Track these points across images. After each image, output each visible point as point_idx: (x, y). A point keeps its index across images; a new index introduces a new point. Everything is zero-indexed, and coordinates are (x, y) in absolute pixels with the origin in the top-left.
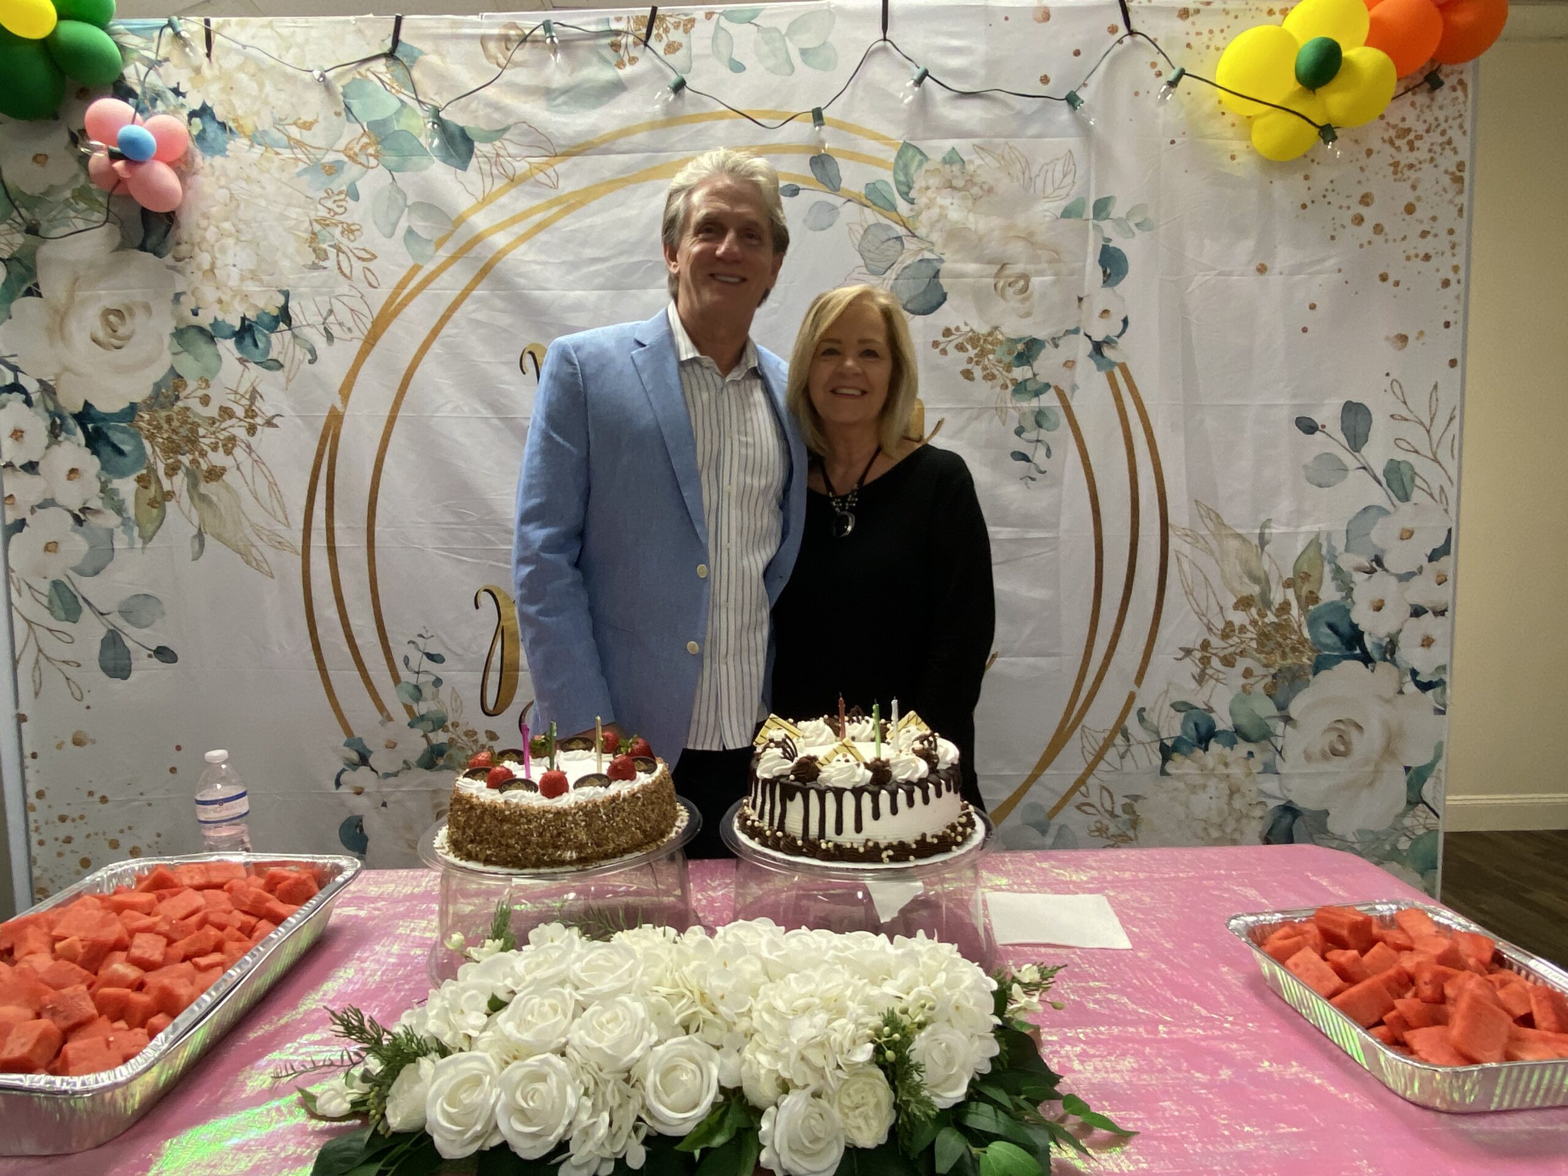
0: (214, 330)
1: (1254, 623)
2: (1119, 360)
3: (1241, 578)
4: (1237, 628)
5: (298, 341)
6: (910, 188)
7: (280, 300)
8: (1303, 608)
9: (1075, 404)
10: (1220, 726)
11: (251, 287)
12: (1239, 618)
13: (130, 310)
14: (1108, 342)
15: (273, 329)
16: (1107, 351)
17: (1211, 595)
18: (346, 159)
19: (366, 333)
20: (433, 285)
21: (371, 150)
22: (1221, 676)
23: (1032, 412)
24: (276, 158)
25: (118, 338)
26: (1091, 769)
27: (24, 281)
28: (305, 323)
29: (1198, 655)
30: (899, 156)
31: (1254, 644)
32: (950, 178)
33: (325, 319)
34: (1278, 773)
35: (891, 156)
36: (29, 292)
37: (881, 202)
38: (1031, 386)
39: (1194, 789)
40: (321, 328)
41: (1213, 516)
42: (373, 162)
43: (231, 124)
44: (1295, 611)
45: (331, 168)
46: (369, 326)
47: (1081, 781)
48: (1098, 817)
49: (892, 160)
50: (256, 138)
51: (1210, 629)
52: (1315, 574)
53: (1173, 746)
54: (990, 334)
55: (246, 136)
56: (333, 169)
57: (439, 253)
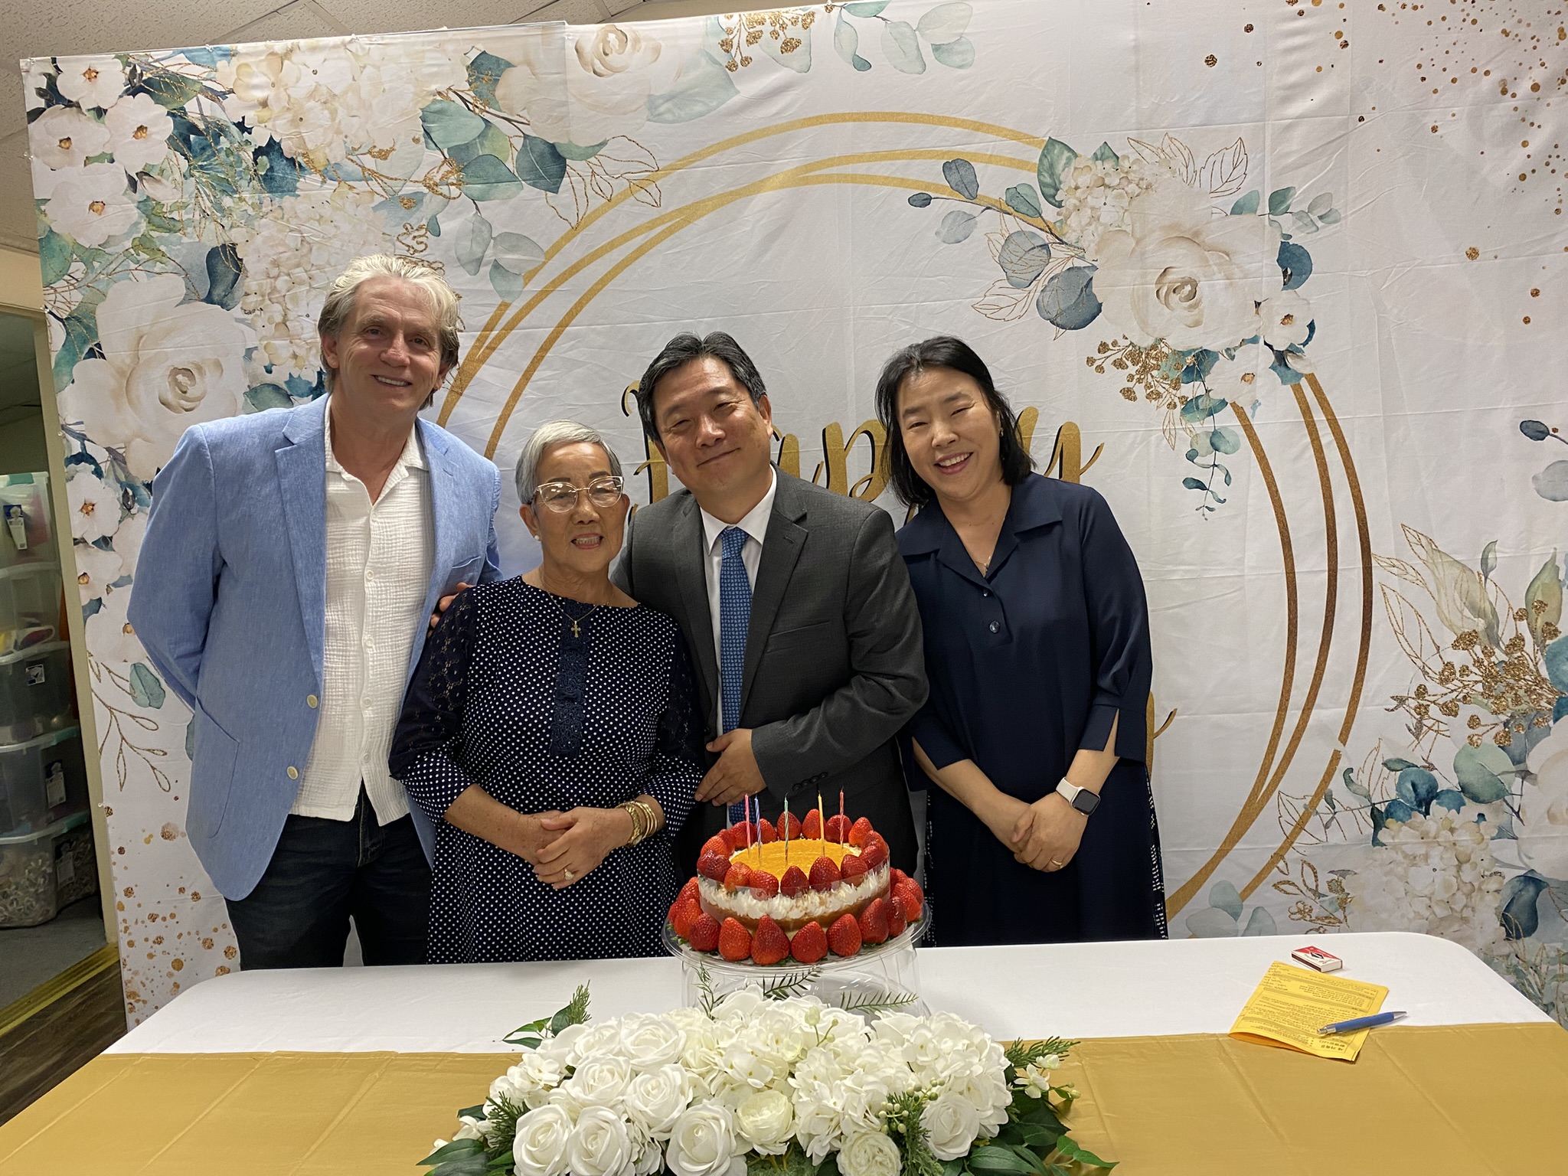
0: (289, 387)
1: (1478, 663)
2: (1307, 371)
3: (1461, 612)
4: (1457, 668)
6: (1057, 190)
8: (1540, 644)
9: (1254, 423)
10: (1443, 786)
12: (1460, 658)
13: (200, 369)
14: (1292, 350)
16: (1290, 360)
17: (1425, 634)
18: (426, 190)
19: (454, 381)
20: (522, 324)
21: (453, 179)
22: (1442, 727)
23: (1207, 433)
24: (351, 194)
25: (187, 400)
26: (1289, 841)
27: (85, 342)
29: (1413, 703)
30: (1044, 155)
31: (1479, 687)
34: (1516, 838)
35: (1035, 155)
36: (91, 354)
37: (1024, 209)
38: (1201, 403)
39: (1413, 860)
41: (1424, 541)
42: (454, 191)
43: (300, 159)
44: (1529, 646)
45: (409, 200)
47: (1279, 855)
48: (1301, 897)
49: (1037, 161)
50: (329, 173)
51: (1425, 673)
52: (1552, 604)
53: (1386, 810)
54: (1154, 347)
55: (317, 171)
56: (412, 202)
57: (529, 287)
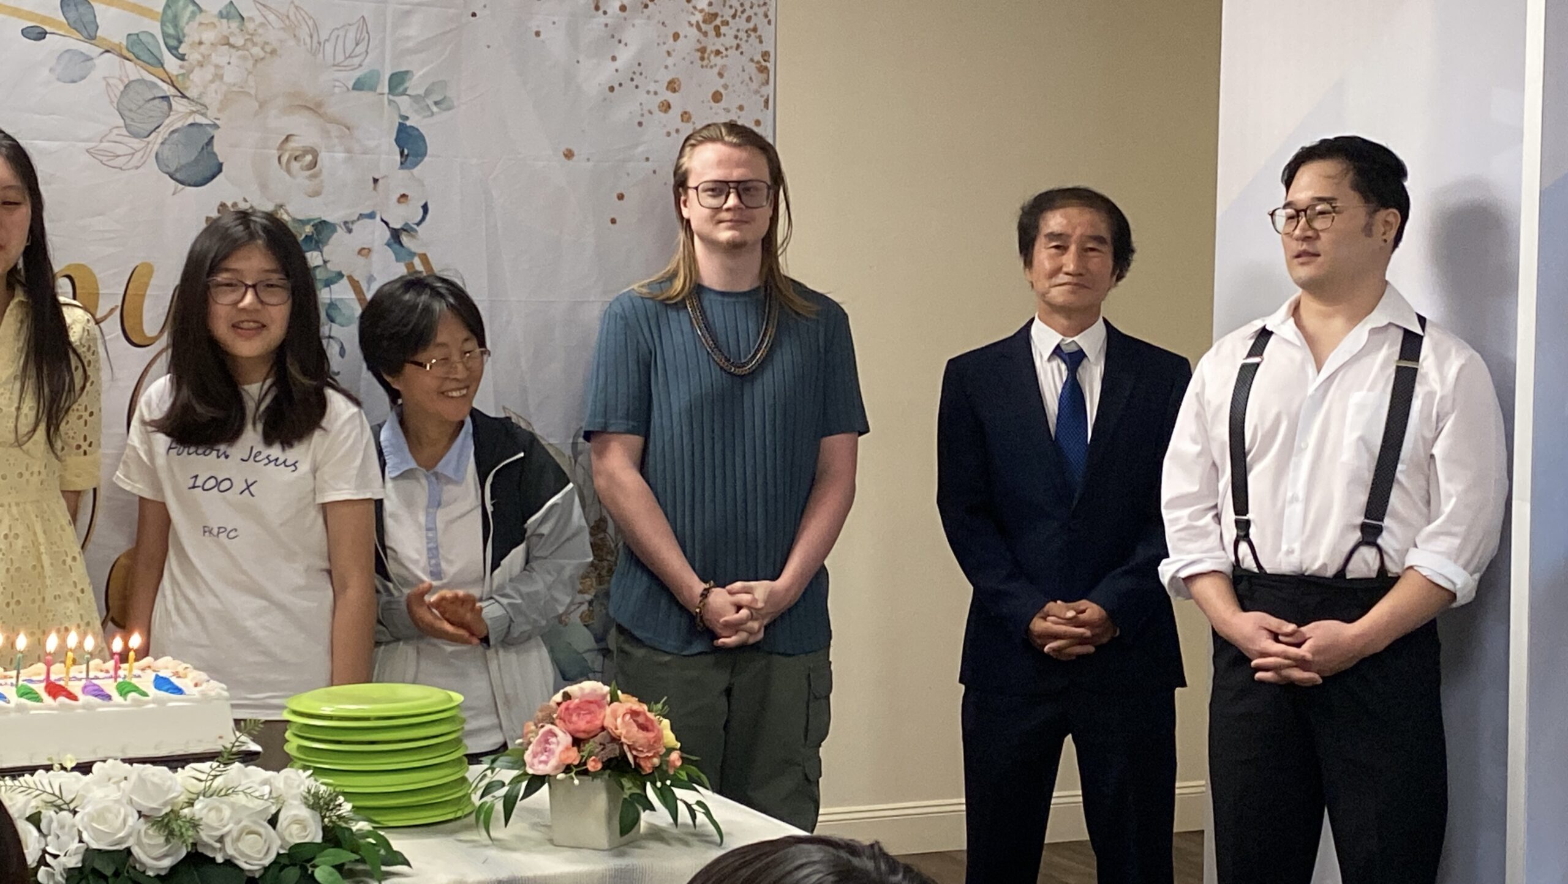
32: (226, 33)
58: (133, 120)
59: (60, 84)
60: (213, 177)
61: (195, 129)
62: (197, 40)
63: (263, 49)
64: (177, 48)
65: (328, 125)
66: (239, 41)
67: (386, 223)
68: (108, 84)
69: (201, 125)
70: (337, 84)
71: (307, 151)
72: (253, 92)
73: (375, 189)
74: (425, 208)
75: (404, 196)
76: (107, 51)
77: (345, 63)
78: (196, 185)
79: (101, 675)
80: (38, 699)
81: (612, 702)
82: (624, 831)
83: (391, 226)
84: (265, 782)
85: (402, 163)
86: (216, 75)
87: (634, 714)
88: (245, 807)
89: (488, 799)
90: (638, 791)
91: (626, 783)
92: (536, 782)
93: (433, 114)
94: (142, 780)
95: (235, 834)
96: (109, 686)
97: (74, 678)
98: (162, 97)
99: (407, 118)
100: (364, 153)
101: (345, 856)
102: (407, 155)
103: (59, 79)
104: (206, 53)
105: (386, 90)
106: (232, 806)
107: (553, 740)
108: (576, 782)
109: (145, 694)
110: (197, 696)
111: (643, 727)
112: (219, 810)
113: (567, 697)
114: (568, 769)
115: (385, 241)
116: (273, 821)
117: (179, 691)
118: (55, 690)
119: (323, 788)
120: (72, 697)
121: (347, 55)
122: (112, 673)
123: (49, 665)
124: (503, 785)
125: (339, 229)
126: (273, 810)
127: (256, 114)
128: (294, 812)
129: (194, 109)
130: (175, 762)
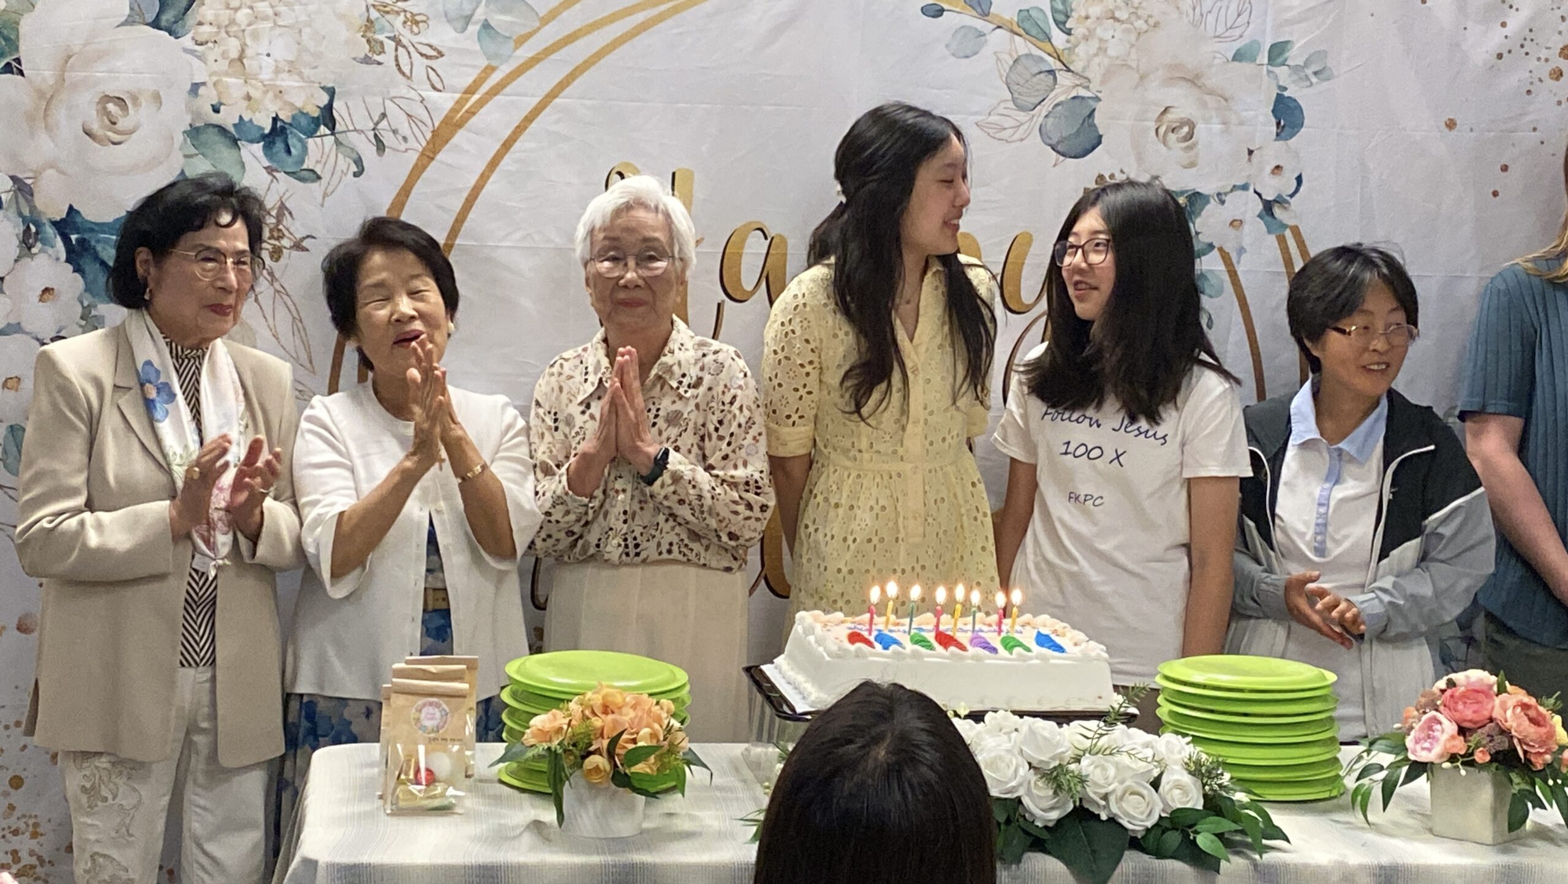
0: (237, 131)
2: (1291, 223)
5: (342, 149)
6: (1068, 17)
7: (324, 99)
9: (1240, 270)
11: (287, 82)
13: (135, 99)
14: (1280, 201)
15: (311, 134)
16: (1277, 211)
19: (424, 144)
20: (508, 90)
25: (116, 132)
28: (351, 128)
32: (1111, 7)
33: (377, 124)
36: (8, 69)
37: (1034, 31)
40: (371, 134)
46: (429, 136)
57: (519, 52)
58: (1020, 94)
59: (953, 59)
60: (1094, 148)
61: (1077, 101)
62: (1083, 14)
63: (1146, 22)
64: (1064, 23)
65: (1207, 98)
66: (1122, 15)
67: (1259, 195)
68: (998, 59)
69: (1083, 98)
70: (1219, 56)
71: (1183, 123)
72: (1134, 65)
73: (1249, 160)
74: (1299, 180)
75: (1278, 167)
76: (999, 27)
77: (1227, 34)
78: (1075, 157)
79: (985, 628)
80: (931, 648)
81: (1498, 694)
82: (1511, 829)
83: (1264, 197)
84: (1147, 745)
85: (1278, 135)
86: (1100, 48)
87: (1525, 707)
88: (1129, 768)
89: (1365, 781)
90: (1528, 788)
91: (1516, 779)
92: (1417, 769)
93: (1312, 84)
94: (1031, 731)
95: (1119, 793)
96: (995, 641)
97: (961, 628)
98: (1049, 71)
99: (1285, 89)
100: (1241, 123)
101: (1226, 825)
102: (1284, 127)
103: (953, 55)
104: (1093, 27)
105: (1266, 61)
106: (1117, 765)
107: (1438, 727)
108: (1463, 772)
109: (1029, 650)
110: (1079, 655)
111: (1533, 721)
112: (1104, 769)
113: (1451, 684)
114: (1453, 758)
115: (1257, 212)
116: (1156, 784)
117: (1059, 649)
118: (945, 640)
119: (1204, 757)
120: (963, 648)
121: (1229, 25)
122: (995, 627)
123: (938, 614)
124: (1381, 768)
125: (1212, 200)
126: (1156, 773)
127: (1136, 87)
128: (1176, 777)
129: (1078, 82)
130: (1063, 718)
